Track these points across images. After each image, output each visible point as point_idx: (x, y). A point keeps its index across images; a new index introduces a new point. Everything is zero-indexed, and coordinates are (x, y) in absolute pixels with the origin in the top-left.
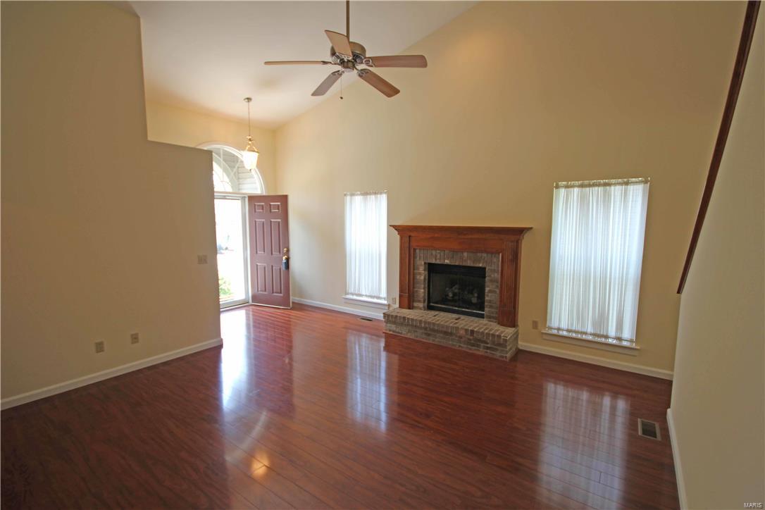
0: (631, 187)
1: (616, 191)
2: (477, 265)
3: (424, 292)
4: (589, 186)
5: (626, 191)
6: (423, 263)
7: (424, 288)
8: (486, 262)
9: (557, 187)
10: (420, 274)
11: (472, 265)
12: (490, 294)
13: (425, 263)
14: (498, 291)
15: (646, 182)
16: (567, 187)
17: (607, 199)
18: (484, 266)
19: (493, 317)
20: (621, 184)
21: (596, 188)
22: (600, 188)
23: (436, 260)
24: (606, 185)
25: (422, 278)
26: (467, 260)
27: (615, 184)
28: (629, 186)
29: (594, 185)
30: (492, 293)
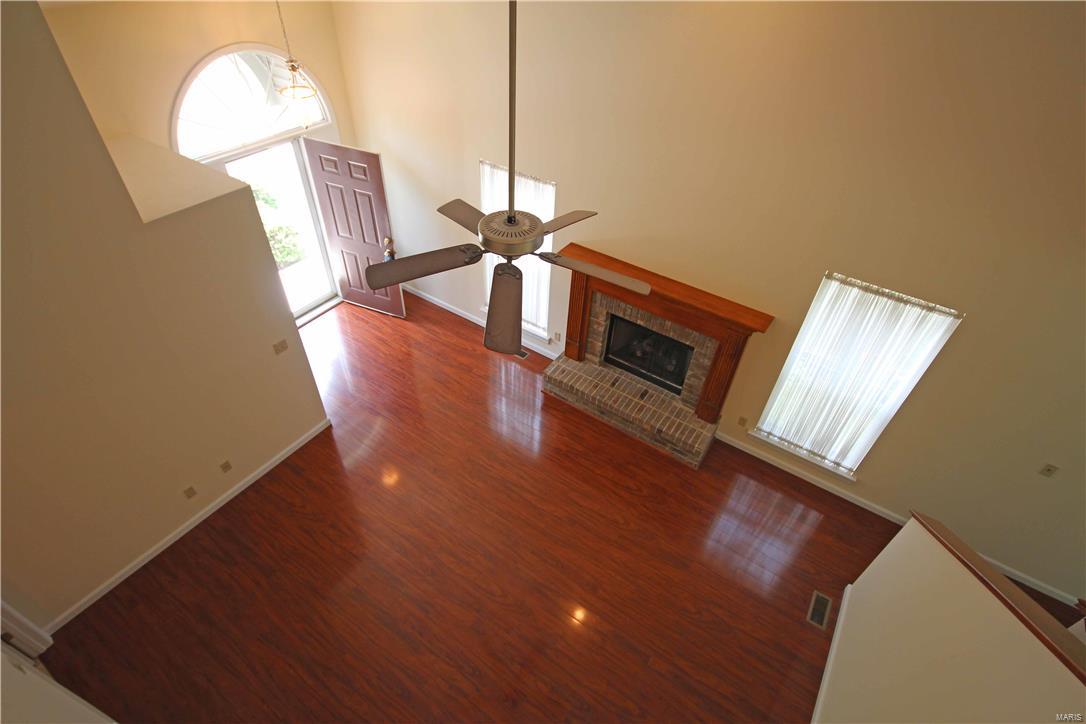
0: (934, 316)
1: (911, 313)
2: (683, 341)
3: (602, 347)
4: (877, 293)
5: (924, 317)
6: (605, 313)
7: (603, 342)
8: (697, 342)
9: (830, 277)
10: (599, 324)
11: (676, 338)
12: (692, 379)
13: (607, 313)
14: (704, 379)
15: (957, 317)
16: (843, 282)
17: (894, 317)
18: (692, 345)
19: (690, 403)
20: (923, 307)
21: (885, 299)
22: (890, 301)
23: (624, 314)
24: (900, 300)
25: (602, 329)
26: (670, 329)
27: (914, 304)
28: (931, 314)
29: (883, 294)
30: (695, 377)
